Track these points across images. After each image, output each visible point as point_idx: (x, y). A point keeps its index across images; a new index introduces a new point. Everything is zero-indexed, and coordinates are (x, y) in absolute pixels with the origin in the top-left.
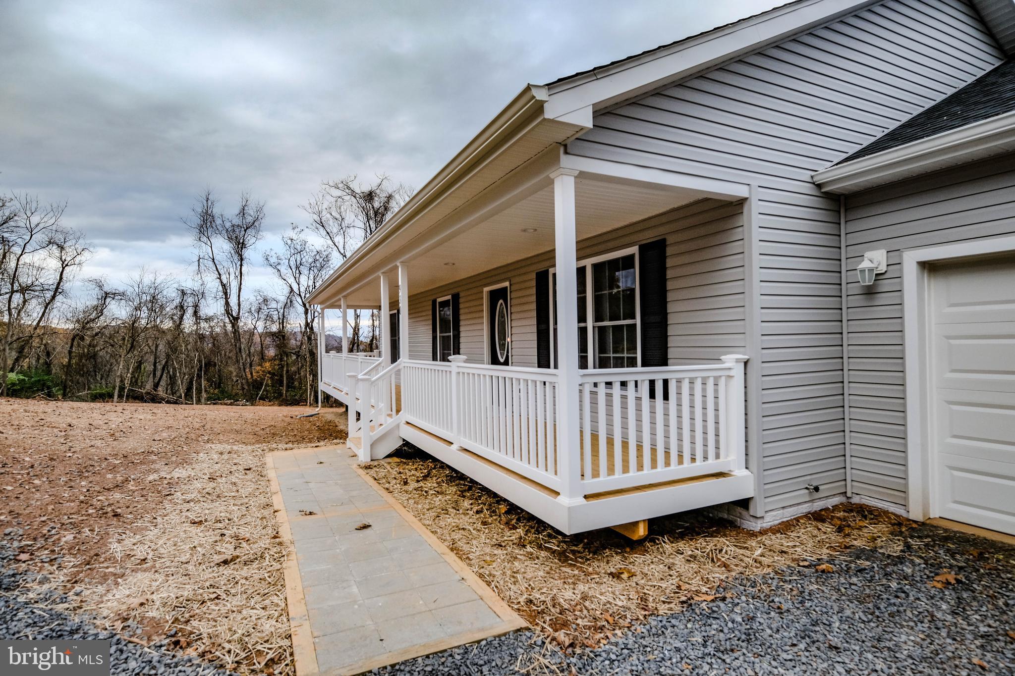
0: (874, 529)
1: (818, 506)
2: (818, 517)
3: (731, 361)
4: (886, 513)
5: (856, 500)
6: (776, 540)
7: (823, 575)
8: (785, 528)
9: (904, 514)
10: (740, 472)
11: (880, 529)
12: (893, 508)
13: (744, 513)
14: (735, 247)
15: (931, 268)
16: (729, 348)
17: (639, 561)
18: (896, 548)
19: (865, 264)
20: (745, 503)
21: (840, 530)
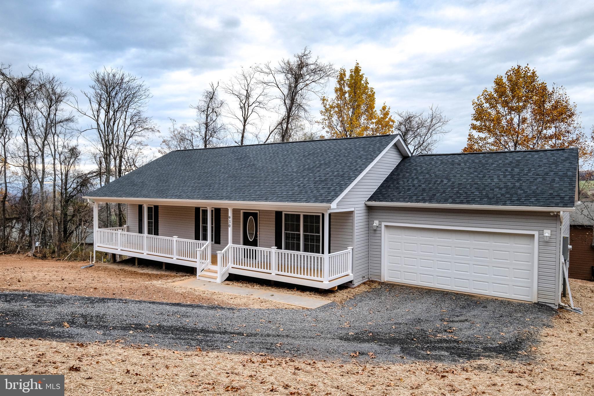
0: (375, 285)
1: (364, 281)
2: (364, 283)
3: (350, 248)
4: (377, 281)
5: (371, 279)
6: (358, 288)
7: (369, 292)
8: (359, 286)
9: (380, 281)
10: (351, 274)
11: (376, 284)
12: (378, 280)
13: (351, 284)
14: (351, 221)
15: (386, 226)
16: (349, 245)
17: (337, 294)
18: (380, 287)
19: (375, 224)
20: (351, 282)
21: (369, 286)
